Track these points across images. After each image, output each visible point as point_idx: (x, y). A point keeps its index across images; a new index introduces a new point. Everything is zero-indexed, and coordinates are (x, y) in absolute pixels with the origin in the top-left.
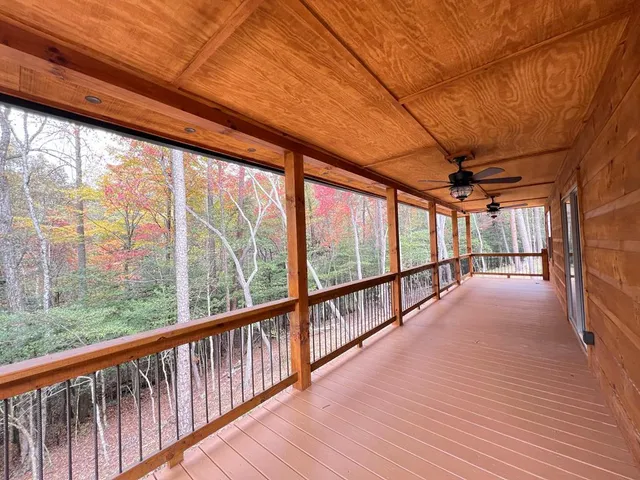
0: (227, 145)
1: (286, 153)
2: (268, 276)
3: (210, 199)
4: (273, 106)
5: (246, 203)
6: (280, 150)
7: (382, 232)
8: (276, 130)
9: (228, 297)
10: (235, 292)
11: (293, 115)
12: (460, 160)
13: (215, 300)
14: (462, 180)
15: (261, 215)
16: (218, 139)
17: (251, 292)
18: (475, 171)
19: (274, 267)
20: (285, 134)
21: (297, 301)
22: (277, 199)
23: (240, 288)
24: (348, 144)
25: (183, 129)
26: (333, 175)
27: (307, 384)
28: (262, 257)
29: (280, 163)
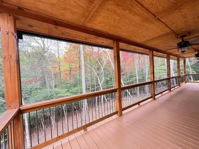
0: (96, 42)
1: (113, 42)
2: (107, 82)
3: (90, 59)
4: (110, 27)
5: (100, 60)
6: (112, 41)
7: (146, 67)
8: (111, 35)
9: (96, 88)
10: (98, 86)
11: (116, 29)
12: (183, 37)
13: (92, 88)
14: (183, 45)
15: (105, 63)
16: (93, 40)
17: (102, 86)
18: (190, 41)
19: (109, 79)
20: (113, 36)
21: (117, 89)
22: (110, 58)
23: (99, 85)
24: (135, 36)
25: (84, 38)
26: (129, 48)
27: (121, 115)
28: (105, 76)
29: (112, 46)
